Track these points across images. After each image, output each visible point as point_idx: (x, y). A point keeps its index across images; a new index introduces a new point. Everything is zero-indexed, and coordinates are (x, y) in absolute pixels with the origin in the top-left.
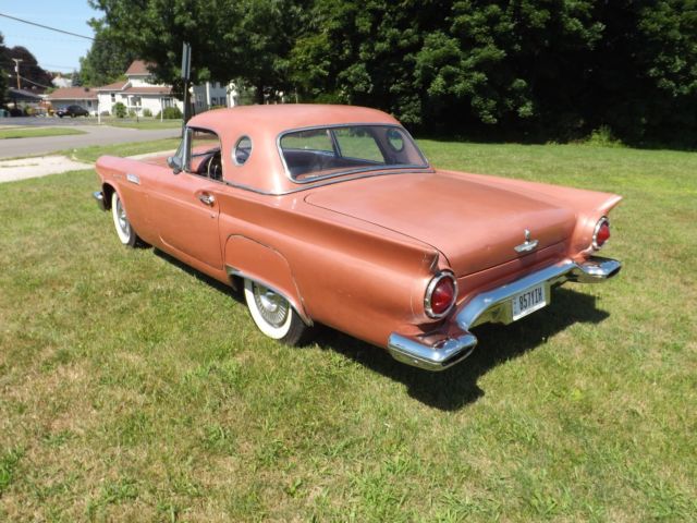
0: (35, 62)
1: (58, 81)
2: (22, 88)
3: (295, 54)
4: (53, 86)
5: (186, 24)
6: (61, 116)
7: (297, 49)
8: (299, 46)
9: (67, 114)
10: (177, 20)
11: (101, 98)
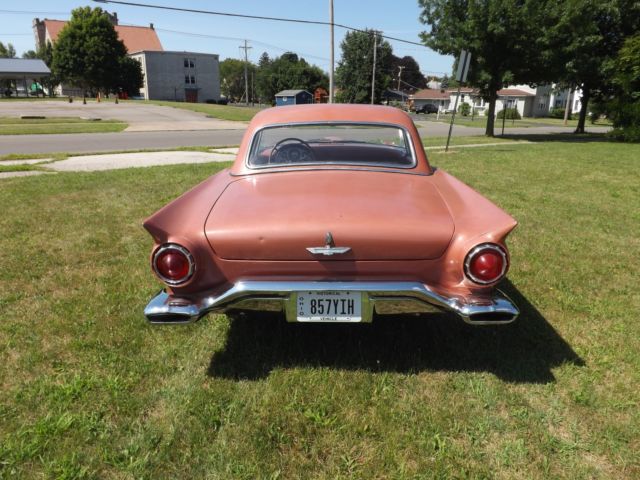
0: (418, 68)
1: (432, 84)
2: (401, 90)
3: (623, 54)
4: (427, 88)
5: (495, 31)
6: (417, 113)
7: (625, 50)
8: (628, 46)
9: (422, 111)
10: (490, 28)
11: (453, 98)
